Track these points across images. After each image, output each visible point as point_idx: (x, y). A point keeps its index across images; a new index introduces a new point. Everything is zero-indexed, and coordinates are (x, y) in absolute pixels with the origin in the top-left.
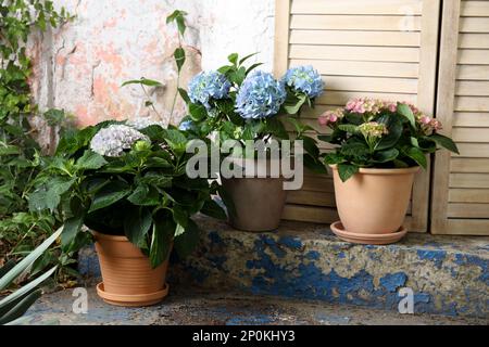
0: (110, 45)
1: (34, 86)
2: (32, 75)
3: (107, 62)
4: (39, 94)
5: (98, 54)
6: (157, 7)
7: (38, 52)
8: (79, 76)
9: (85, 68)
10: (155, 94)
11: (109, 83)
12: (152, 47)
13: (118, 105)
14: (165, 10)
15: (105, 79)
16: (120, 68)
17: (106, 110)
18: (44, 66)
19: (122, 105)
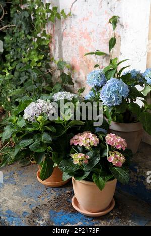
0: (85, 30)
1: (52, 48)
2: (51, 42)
3: (85, 38)
4: (55, 51)
5: (81, 34)
6: (106, 12)
7: (54, 31)
8: (73, 43)
9: (76, 40)
10: (105, 58)
11: (85, 49)
12: (103, 33)
13: (90, 61)
14: (109, 14)
15: (84, 47)
16: (90, 42)
17: (84, 62)
18: (57, 38)
19: (91, 61)
